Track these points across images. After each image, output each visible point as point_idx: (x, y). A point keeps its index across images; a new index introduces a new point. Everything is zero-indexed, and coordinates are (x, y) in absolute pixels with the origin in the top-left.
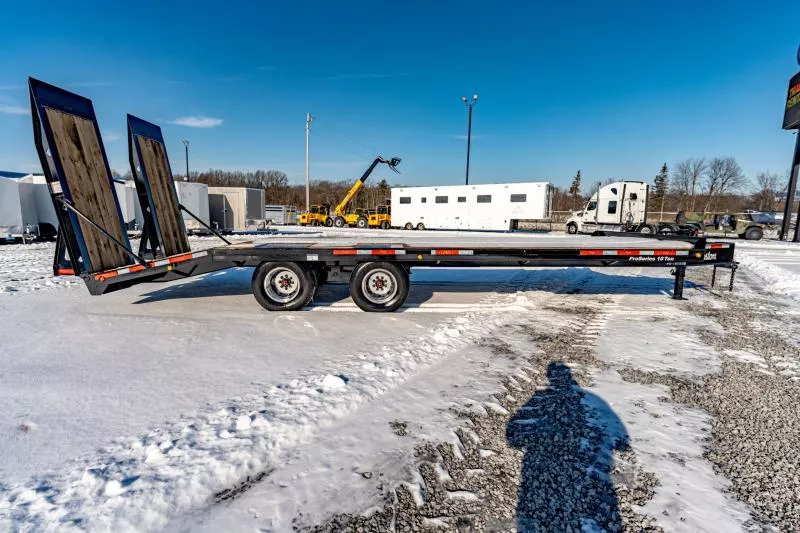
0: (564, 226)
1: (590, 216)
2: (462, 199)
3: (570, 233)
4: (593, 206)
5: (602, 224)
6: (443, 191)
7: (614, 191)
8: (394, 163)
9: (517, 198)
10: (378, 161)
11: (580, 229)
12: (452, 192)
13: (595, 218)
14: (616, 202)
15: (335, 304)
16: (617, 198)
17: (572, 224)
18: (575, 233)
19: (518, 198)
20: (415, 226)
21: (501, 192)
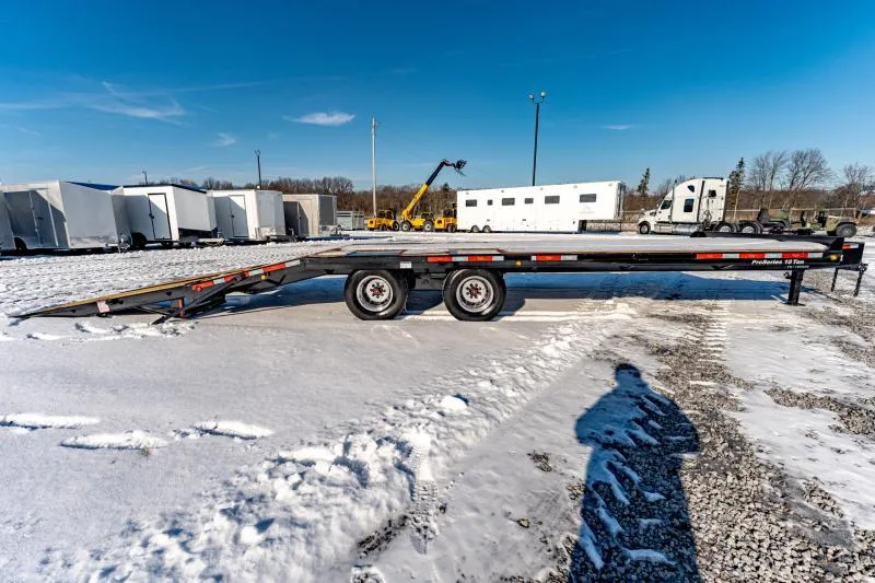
0: (635, 227)
1: (664, 215)
2: (529, 201)
4: (667, 205)
5: (676, 223)
6: (509, 193)
7: (692, 188)
8: (459, 165)
9: (586, 198)
10: (444, 164)
11: (652, 229)
12: (519, 193)
13: (670, 217)
14: (693, 200)
15: (426, 312)
16: (695, 196)
17: (645, 223)
20: (481, 229)
21: (569, 193)
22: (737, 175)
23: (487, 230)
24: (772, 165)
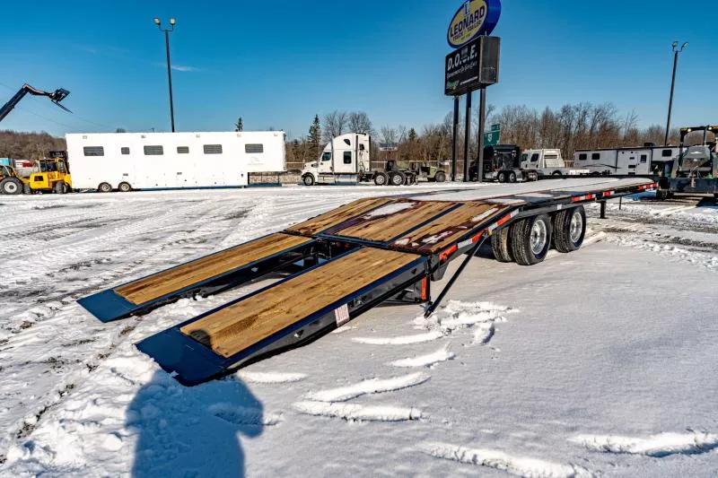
0: (299, 178)
1: (325, 166)
3: (306, 185)
4: (327, 157)
5: (339, 174)
7: (347, 142)
8: (58, 96)
11: (316, 180)
12: (169, 140)
13: (332, 168)
14: (350, 153)
16: (352, 148)
17: (308, 175)
18: (312, 184)
19: (254, 149)
20: (115, 186)
21: (232, 141)
22: (315, 130)
23: (125, 187)
24: (338, 123)
